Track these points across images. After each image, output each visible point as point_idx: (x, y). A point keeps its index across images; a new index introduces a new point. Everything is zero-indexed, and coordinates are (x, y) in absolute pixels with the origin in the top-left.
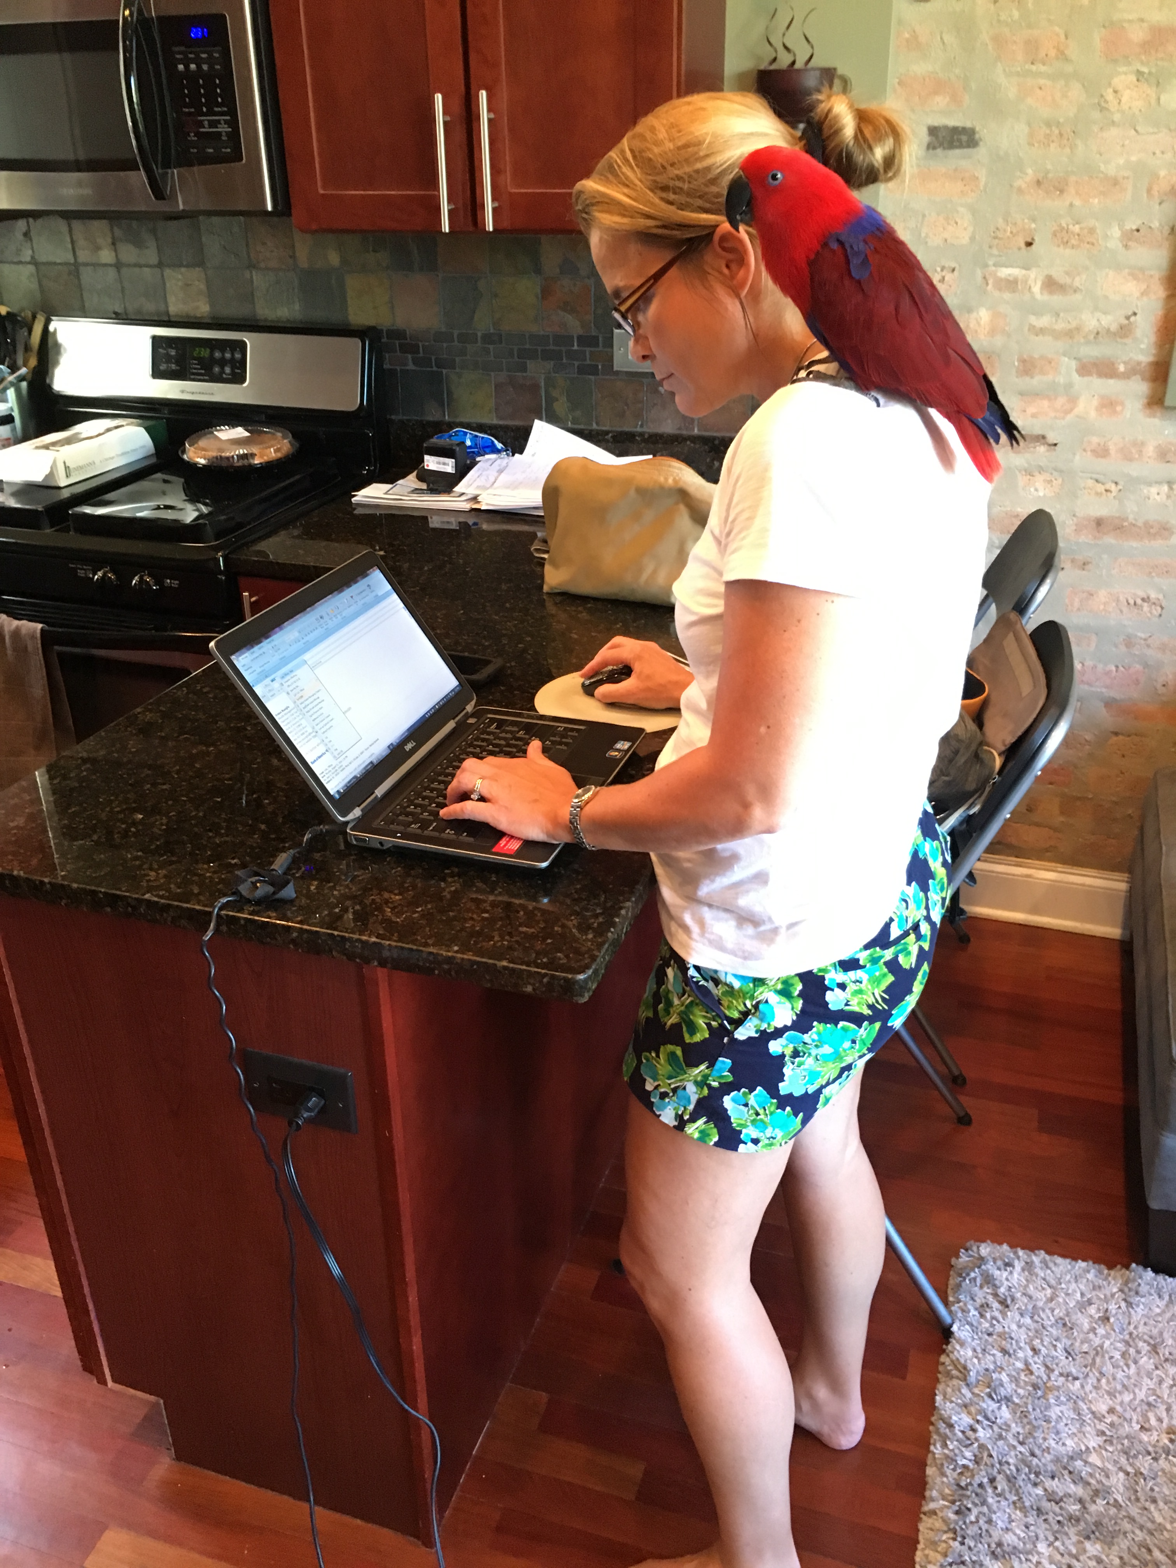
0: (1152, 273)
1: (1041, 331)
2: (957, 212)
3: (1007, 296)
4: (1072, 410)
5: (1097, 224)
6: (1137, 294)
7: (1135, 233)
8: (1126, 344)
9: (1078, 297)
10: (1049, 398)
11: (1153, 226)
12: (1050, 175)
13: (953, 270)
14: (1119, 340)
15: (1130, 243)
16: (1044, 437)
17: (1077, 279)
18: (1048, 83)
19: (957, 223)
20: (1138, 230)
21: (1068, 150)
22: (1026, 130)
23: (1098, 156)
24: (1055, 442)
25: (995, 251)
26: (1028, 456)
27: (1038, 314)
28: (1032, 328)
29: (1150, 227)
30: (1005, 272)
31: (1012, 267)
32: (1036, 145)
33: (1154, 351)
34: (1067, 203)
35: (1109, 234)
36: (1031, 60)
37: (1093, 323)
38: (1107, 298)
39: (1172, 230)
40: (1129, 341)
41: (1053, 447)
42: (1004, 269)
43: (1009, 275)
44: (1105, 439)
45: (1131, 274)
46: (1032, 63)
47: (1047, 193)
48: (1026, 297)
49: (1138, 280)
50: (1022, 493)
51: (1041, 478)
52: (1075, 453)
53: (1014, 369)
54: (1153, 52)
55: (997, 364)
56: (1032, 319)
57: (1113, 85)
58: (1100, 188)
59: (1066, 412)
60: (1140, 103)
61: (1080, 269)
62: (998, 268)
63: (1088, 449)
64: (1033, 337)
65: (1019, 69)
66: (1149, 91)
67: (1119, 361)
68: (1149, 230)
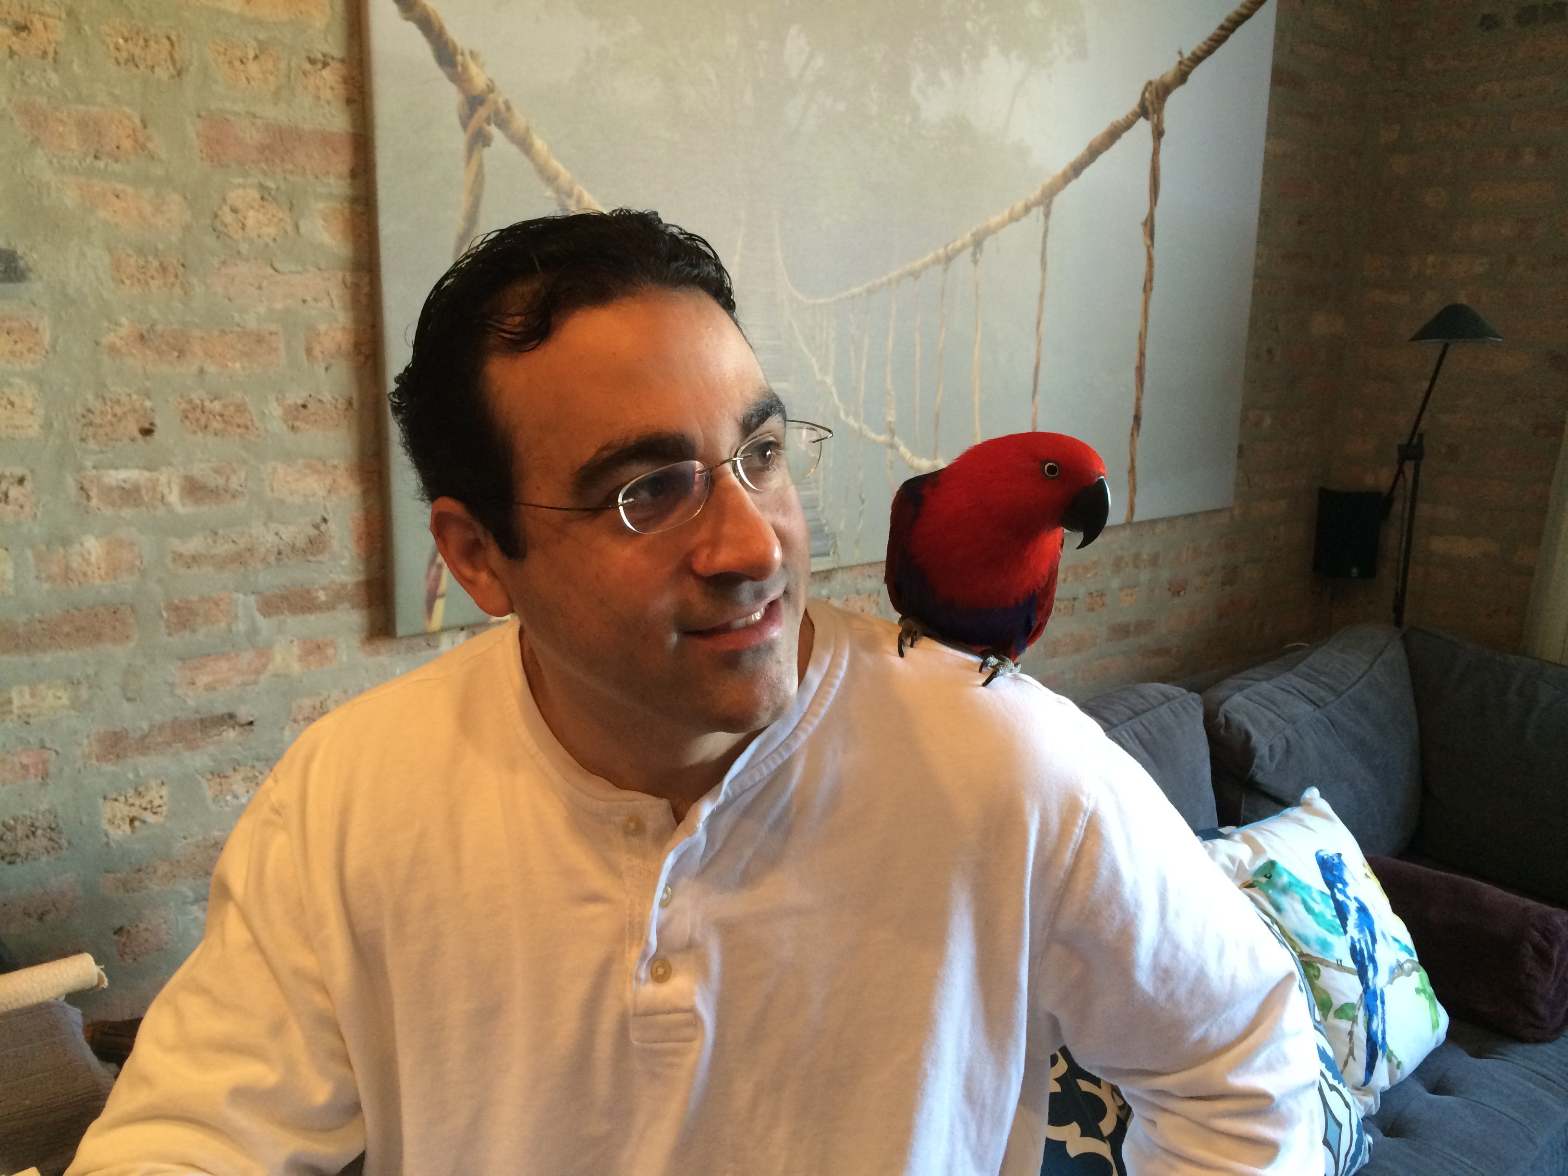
0: (336, 462)
1: (195, 560)
2: (10, 385)
3: (127, 512)
4: (265, 666)
5: (247, 399)
6: (322, 493)
7: (302, 410)
8: (321, 562)
9: (241, 504)
10: (226, 657)
11: (324, 400)
12: (159, 328)
13: (21, 481)
14: (310, 558)
15: (297, 424)
16: (231, 716)
17: (234, 479)
18: (130, 190)
19: (12, 404)
20: (304, 406)
21: (177, 291)
22: (107, 259)
23: (227, 301)
24: (251, 719)
25: (92, 445)
26: (211, 749)
27: (184, 535)
28: (178, 557)
29: (320, 401)
30: (115, 477)
31: (126, 467)
32: (127, 282)
33: (361, 568)
34: (194, 369)
35: (266, 411)
36: (93, 152)
37: (271, 538)
38: (282, 502)
39: (350, 403)
40: (324, 557)
41: (248, 728)
42: (112, 472)
43: (125, 481)
44: (322, 698)
45: (308, 466)
46: (96, 157)
47: (159, 353)
48: (161, 512)
49: (319, 472)
50: (213, 807)
51: (239, 777)
52: (283, 728)
53: (162, 624)
54: (278, 162)
55: (132, 620)
56: (175, 544)
57: (229, 202)
58: (240, 347)
59: (258, 672)
60: (271, 230)
61: (235, 464)
62: (103, 472)
63: (300, 717)
64: (182, 571)
65: (75, 163)
66: (281, 215)
67: (316, 586)
68: (319, 404)
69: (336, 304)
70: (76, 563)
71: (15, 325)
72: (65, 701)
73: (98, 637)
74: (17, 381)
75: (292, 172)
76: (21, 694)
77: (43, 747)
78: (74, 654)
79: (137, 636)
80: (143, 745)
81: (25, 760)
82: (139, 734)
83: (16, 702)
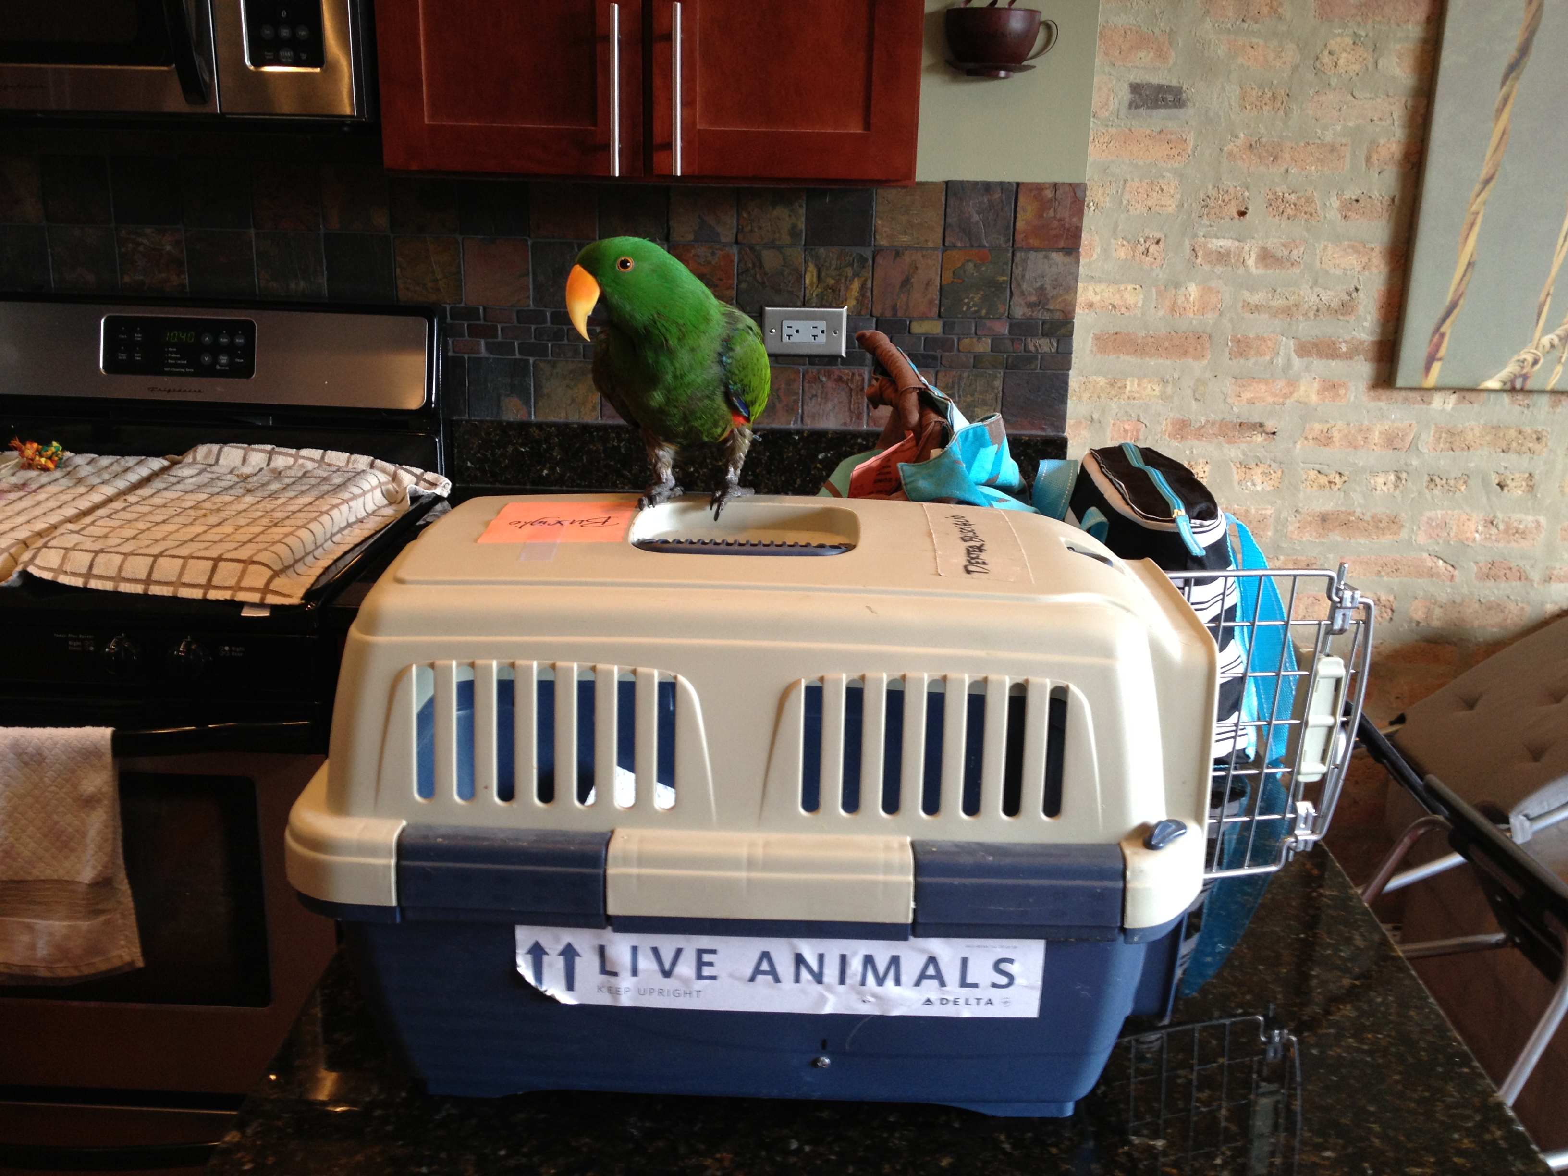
0: (1373, 246)
1: (1257, 309)
2: (1163, 177)
3: (1219, 269)
4: (1291, 393)
5: (1315, 193)
6: (1358, 268)
7: (1355, 203)
8: (1348, 322)
9: (1297, 270)
10: (1265, 381)
11: (1373, 197)
12: (1264, 140)
13: (1158, 242)
14: (1340, 317)
15: (1349, 214)
16: (1261, 425)
17: (1295, 252)
18: (1261, 42)
19: (1162, 190)
20: (1357, 201)
21: (1281, 113)
22: (1238, 91)
23: (1314, 120)
24: (1275, 430)
25: (1205, 221)
26: (1243, 446)
27: (1252, 290)
28: (1246, 304)
29: (1370, 197)
30: (1216, 244)
31: (1224, 238)
32: (1248, 107)
33: (1377, 330)
34: (1282, 170)
35: (1328, 204)
36: (1242, 17)
37: (1314, 298)
38: (1327, 272)
39: (1393, 200)
40: (1352, 319)
41: (1271, 436)
42: (1214, 241)
43: (1221, 247)
44: (1329, 425)
45: (1352, 247)
46: (1243, 20)
47: (1260, 158)
48: (1241, 271)
49: (1359, 253)
50: (1237, 488)
51: (1259, 470)
52: (1296, 442)
53: (1227, 350)
54: (1370, 15)
55: (1208, 345)
56: (1246, 295)
57: (1329, 47)
58: (1317, 155)
59: (1286, 397)
60: (1356, 67)
61: (1298, 242)
62: (1208, 239)
63: (1310, 437)
64: (1247, 315)
65: (1229, 26)
66: (1365, 55)
67: (1341, 340)
68: (1368, 200)
69: (1396, 123)
70: (1180, 300)
71: (1173, 137)
72: (1157, 393)
73: (1185, 353)
74: (1168, 174)
75: (1380, 22)
76: (1132, 382)
77: (1139, 421)
78: (1168, 362)
79: (1209, 357)
80: (1200, 433)
81: (1127, 427)
82: (1198, 425)
83: (1128, 388)
